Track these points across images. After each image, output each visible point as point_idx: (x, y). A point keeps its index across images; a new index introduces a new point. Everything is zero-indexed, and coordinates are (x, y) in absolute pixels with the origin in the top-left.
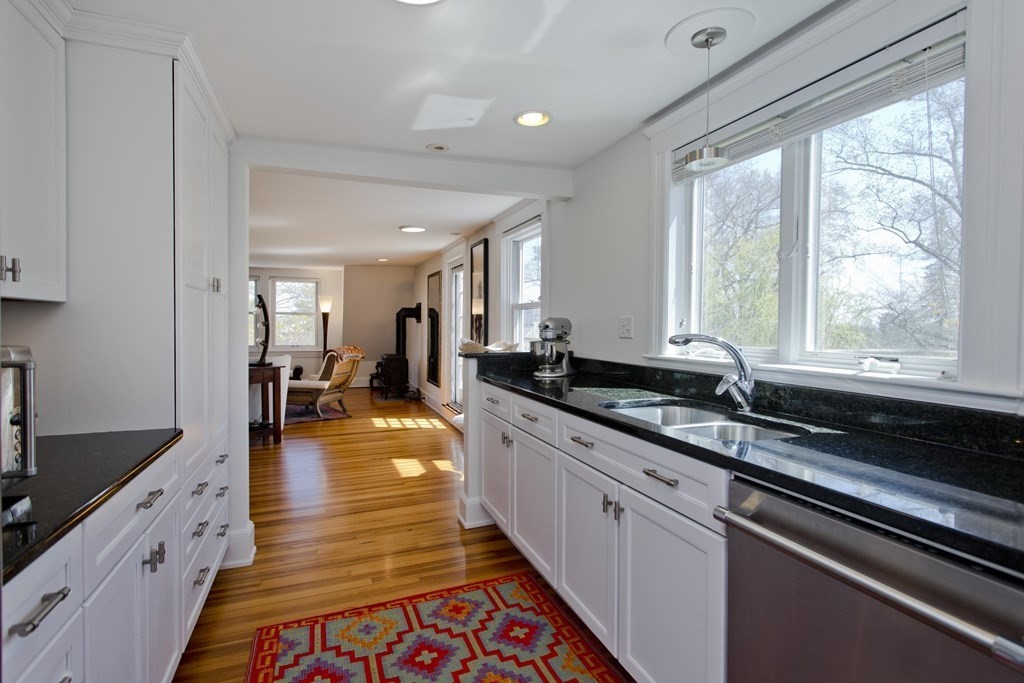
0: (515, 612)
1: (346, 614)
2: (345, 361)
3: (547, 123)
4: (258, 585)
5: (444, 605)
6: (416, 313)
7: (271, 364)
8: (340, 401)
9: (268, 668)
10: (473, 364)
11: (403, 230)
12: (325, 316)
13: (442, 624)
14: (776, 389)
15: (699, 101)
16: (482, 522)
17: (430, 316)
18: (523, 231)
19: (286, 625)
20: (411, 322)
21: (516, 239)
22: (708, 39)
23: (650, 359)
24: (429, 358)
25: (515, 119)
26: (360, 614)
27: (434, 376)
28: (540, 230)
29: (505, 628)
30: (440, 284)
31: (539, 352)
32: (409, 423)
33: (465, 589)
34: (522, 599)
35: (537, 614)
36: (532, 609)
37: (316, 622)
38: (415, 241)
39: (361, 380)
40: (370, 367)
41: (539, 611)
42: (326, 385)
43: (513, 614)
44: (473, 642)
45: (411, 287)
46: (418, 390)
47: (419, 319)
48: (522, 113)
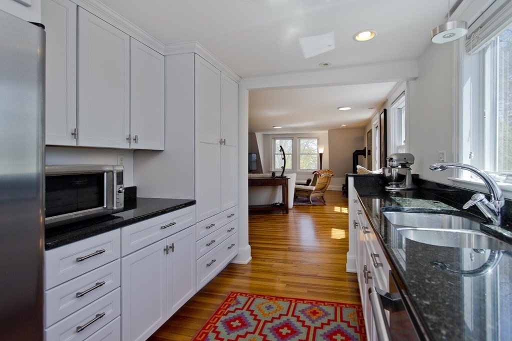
0: (344, 326)
1: (266, 297)
2: (322, 177)
3: (373, 38)
4: (243, 273)
5: (310, 308)
6: (363, 153)
7: (286, 177)
8: (322, 197)
9: (224, 309)
11: (340, 109)
12: (321, 155)
13: (302, 318)
16: (353, 270)
18: (399, 102)
19: (241, 294)
20: (361, 157)
21: (399, 107)
25: (354, 38)
26: (271, 299)
28: (404, 101)
29: (332, 332)
30: (371, 137)
31: (388, 175)
33: (326, 304)
34: (352, 320)
35: (356, 331)
36: (355, 328)
37: (252, 297)
41: (358, 330)
42: (314, 188)
43: (342, 326)
44: (312, 332)
45: (363, 139)
47: (365, 155)
48: (357, 34)
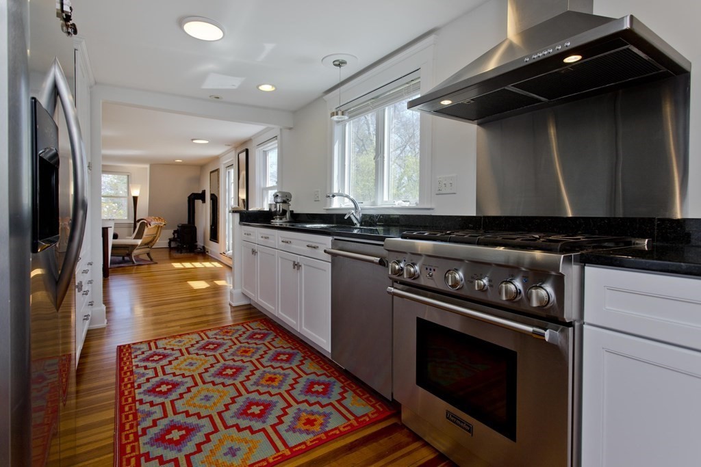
1: (167, 338)
2: (152, 226)
3: (274, 90)
6: (202, 196)
8: (148, 254)
9: (128, 356)
10: (237, 216)
11: (194, 141)
12: (135, 199)
14: (371, 217)
15: (337, 91)
16: (244, 302)
17: (211, 199)
18: (269, 145)
19: (134, 344)
20: (198, 202)
21: (265, 150)
22: (339, 64)
23: (327, 210)
24: (211, 226)
25: (258, 87)
26: (175, 338)
27: (214, 236)
28: (276, 145)
29: (251, 335)
30: (218, 177)
31: (273, 210)
32: (198, 265)
33: (232, 326)
34: (261, 327)
35: (268, 330)
36: (266, 329)
37: (151, 342)
38: (201, 149)
39: (162, 242)
40: (169, 233)
42: (139, 242)
43: (256, 331)
44: (235, 341)
45: (198, 180)
46: (204, 247)
47: (204, 201)
48: (260, 85)
